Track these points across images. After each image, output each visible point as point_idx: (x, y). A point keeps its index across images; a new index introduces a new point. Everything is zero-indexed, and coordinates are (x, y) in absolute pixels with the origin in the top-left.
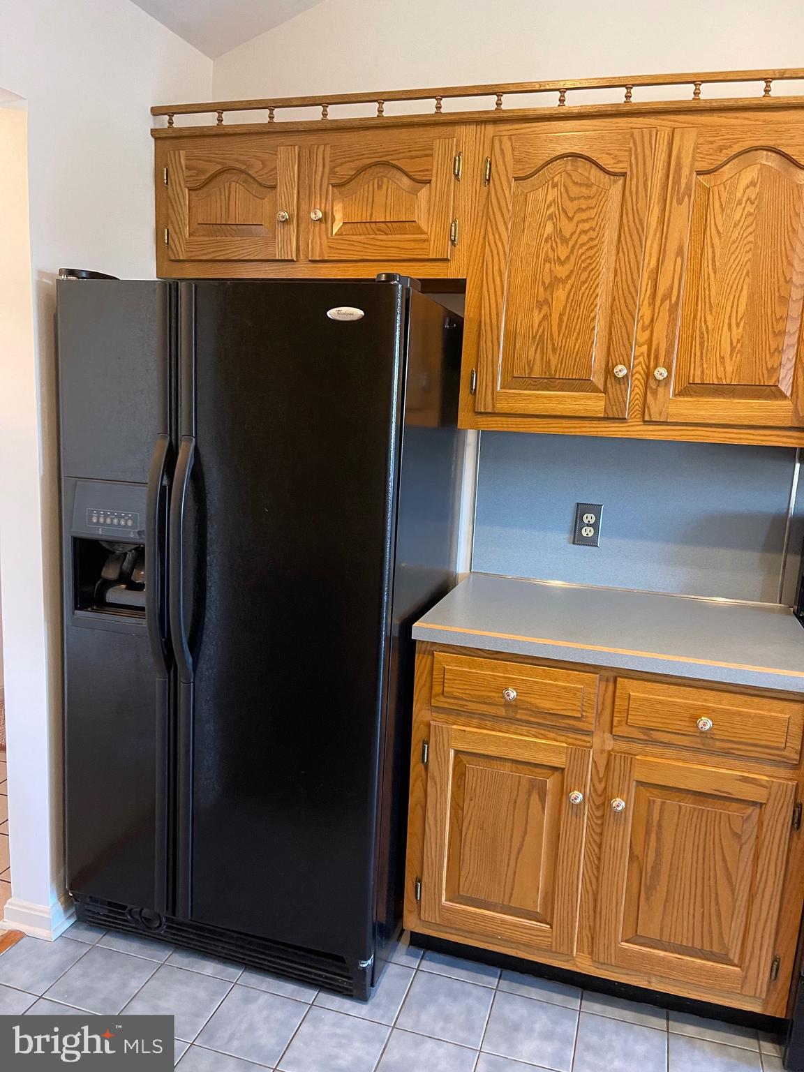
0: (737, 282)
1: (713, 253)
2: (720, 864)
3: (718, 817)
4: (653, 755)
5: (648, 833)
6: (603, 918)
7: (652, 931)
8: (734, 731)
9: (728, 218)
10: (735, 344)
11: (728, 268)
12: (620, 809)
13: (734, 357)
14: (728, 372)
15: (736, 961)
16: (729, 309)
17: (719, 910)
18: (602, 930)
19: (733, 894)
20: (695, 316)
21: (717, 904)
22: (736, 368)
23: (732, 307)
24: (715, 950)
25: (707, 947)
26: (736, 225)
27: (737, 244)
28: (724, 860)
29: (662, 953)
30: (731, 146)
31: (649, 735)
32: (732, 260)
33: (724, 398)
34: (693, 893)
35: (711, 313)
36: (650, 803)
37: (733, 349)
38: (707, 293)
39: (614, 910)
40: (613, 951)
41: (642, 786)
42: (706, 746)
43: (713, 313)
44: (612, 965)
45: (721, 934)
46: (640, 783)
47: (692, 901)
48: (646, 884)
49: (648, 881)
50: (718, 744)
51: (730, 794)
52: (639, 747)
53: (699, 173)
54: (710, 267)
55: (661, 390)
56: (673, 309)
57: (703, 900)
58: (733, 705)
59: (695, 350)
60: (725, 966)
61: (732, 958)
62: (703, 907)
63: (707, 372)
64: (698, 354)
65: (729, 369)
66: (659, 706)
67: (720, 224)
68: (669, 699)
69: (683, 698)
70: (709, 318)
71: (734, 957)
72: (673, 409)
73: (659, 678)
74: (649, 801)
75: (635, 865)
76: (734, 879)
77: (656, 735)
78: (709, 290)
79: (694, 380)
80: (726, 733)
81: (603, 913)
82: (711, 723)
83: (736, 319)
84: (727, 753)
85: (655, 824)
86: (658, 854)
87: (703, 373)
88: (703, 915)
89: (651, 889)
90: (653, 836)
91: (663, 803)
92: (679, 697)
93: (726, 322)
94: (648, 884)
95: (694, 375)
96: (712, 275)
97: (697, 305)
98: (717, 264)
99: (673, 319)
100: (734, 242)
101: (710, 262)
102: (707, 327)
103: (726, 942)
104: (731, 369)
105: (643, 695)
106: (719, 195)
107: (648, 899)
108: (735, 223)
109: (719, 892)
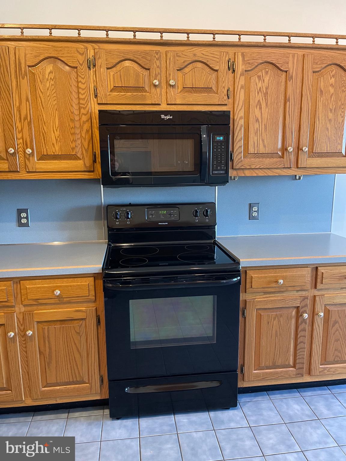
0: (53, 113)
1: (41, 101)
2: (74, 346)
3: (70, 328)
4: (41, 310)
5: (44, 342)
6: (32, 381)
7: (53, 380)
8: (69, 293)
9: (44, 86)
10: (57, 138)
11: (48, 107)
12: (30, 335)
13: (58, 144)
14: (56, 150)
15: (87, 382)
16: (52, 124)
17: (77, 363)
18: (33, 387)
19: (81, 356)
20: (39, 127)
21: (76, 361)
22: (59, 148)
23: (53, 123)
24: (78, 380)
25: (75, 380)
26: (48, 89)
27: (50, 97)
28: (75, 344)
29: (58, 388)
30: (39, 56)
31: (37, 302)
32: (49, 104)
33: (58, 160)
34: (66, 360)
35: (45, 126)
36: (43, 329)
37: (57, 140)
38: (42, 117)
39: (36, 377)
40: (39, 393)
41: (39, 323)
42: (60, 301)
43: (46, 125)
44: (39, 399)
45: (79, 373)
46: (38, 322)
47: (66, 363)
48: (47, 362)
49: (48, 360)
50: (65, 299)
51: (72, 318)
52: (35, 307)
53: (29, 66)
54: (41, 106)
55: (31, 158)
56: (29, 124)
57: (70, 362)
58: (67, 283)
59: (42, 141)
60: (83, 385)
61: (85, 381)
62: (70, 364)
63: (48, 150)
64: (43, 143)
65: (57, 148)
66: (39, 289)
67: (41, 88)
68: (43, 286)
69: (48, 284)
70: (45, 128)
71: (86, 380)
72: (38, 166)
73: (38, 278)
74: (43, 328)
75: (42, 356)
76: (80, 350)
77: (40, 301)
78: (43, 116)
79: (44, 154)
80: (67, 295)
81: (32, 379)
82: (59, 292)
83: (56, 128)
84: (69, 302)
85: (47, 337)
86: (50, 348)
87: (47, 150)
88: (71, 367)
89: (49, 364)
90: (47, 342)
91: (48, 328)
92: (46, 284)
93: (52, 129)
94: (48, 362)
95: (43, 151)
96: (42, 110)
97: (39, 122)
98: (44, 105)
99: (30, 128)
100: (48, 96)
101: (41, 104)
102: (45, 131)
103: (82, 375)
104: (57, 149)
105: (32, 286)
106: (39, 76)
107: (49, 368)
108: (47, 89)
109: (75, 357)
